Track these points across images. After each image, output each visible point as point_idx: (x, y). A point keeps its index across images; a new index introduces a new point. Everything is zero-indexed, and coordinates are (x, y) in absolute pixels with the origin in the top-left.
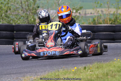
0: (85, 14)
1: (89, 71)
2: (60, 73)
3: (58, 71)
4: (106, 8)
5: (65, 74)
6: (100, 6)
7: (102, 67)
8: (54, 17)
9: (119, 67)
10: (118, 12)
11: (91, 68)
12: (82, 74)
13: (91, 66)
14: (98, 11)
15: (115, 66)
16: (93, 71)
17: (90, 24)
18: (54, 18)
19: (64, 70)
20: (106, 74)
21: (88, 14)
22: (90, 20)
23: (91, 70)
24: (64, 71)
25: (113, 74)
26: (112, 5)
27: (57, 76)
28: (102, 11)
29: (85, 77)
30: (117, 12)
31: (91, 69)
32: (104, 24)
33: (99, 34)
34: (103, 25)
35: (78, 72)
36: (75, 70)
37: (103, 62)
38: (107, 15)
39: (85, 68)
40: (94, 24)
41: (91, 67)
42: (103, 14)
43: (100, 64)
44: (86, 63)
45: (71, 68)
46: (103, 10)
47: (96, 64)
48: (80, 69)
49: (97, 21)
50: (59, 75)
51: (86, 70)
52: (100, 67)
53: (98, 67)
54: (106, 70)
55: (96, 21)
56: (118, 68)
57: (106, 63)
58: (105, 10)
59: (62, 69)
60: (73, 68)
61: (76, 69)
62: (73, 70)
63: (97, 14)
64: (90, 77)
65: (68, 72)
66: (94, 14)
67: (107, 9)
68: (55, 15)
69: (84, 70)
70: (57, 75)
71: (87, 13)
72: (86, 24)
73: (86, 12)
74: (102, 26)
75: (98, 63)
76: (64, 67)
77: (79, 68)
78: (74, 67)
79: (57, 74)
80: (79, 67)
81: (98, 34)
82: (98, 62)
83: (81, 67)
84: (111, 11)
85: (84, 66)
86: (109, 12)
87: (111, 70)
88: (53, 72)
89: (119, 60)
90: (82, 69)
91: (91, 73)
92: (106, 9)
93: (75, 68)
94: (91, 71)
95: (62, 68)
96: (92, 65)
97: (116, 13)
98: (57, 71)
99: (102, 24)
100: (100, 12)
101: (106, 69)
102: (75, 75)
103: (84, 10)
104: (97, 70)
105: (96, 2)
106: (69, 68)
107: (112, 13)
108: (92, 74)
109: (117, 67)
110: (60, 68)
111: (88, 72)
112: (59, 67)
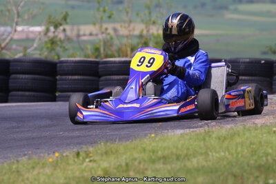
0: (78, 36)
1: (87, 160)
2: (21, 166)
3: (18, 161)
4: (124, 22)
5: (33, 168)
6: (110, 17)
7: (117, 151)
8: (7, 41)
9: (153, 152)
10: (151, 32)
11: (91, 155)
12: (71, 168)
13: (91, 149)
14: (106, 29)
15: (144, 150)
16: (95, 161)
17: (89, 57)
18: (7, 44)
19: (29, 159)
20: (124, 168)
21: (84, 35)
22: (87, 49)
23: (92, 159)
24: (30, 162)
25: (142, 166)
26: (137, 14)
27: (14, 172)
28: (115, 30)
29: (77, 174)
30: (148, 31)
31: (91, 157)
32: (119, 56)
33: (109, 80)
34: (117, 59)
35: (61, 163)
36: (55, 158)
37: (117, 140)
38: (127, 37)
39: (78, 154)
40: (96, 57)
41: (90, 153)
42: (118, 36)
43: (112, 145)
44: (80, 144)
45: (46, 154)
46: (118, 26)
47: (102, 146)
48: (67, 156)
49: (104, 50)
50: (18, 171)
51: (81, 158)
52: (112, 152)
53: (106, 153)
54: (126, 159)
55: (102, 51)
56: (151, 154)
57: (124, 143)
58: (121, 26)
59: (26, 157)
60: (51, 155)
61: (57, 157)
62: (51, 160)
63: (104, 35)
64: (89, 173)
65: (39, 163)
66: (96, 35)
67: (127, 25)
68: (9, 38)
69: (76, 160)
70: (14, 169)
71: (82, 33)
72: (80, 56)
73: (79, 31)
74: (115, 62)
75: (108, 144)
76: (30, 152)
77: (64, 155)
78: (54, 153)
79: (14, 167)
80: (64, 152)
81: (106, 80)
82: (107, 141)
83: (69, 153)
84: (134, 29)
85: (75, 150)
86: (130, 31)
87: (135, 159)
88: (5, 165)
89: (153, 135)
90: (71, 156)
91: (91, 164)
92: (123, 24)
93: (57, 154)
94: (90, 161)
95: (25, 155)
96: (92, 147)
97: (145, 32)
98: (15, 162)
99: (115, 57)
100: (111, 31)
101: (124, 157)
102: (55, 169)
103: (75, 28)
104: (104, 157)
105: (101, 9)
106: (42, 155)
107: (137, 32)
108: (92, 168)
109: (150, 151)
110: (22, 154)
111: (85, 164)
112: (19, 153)
